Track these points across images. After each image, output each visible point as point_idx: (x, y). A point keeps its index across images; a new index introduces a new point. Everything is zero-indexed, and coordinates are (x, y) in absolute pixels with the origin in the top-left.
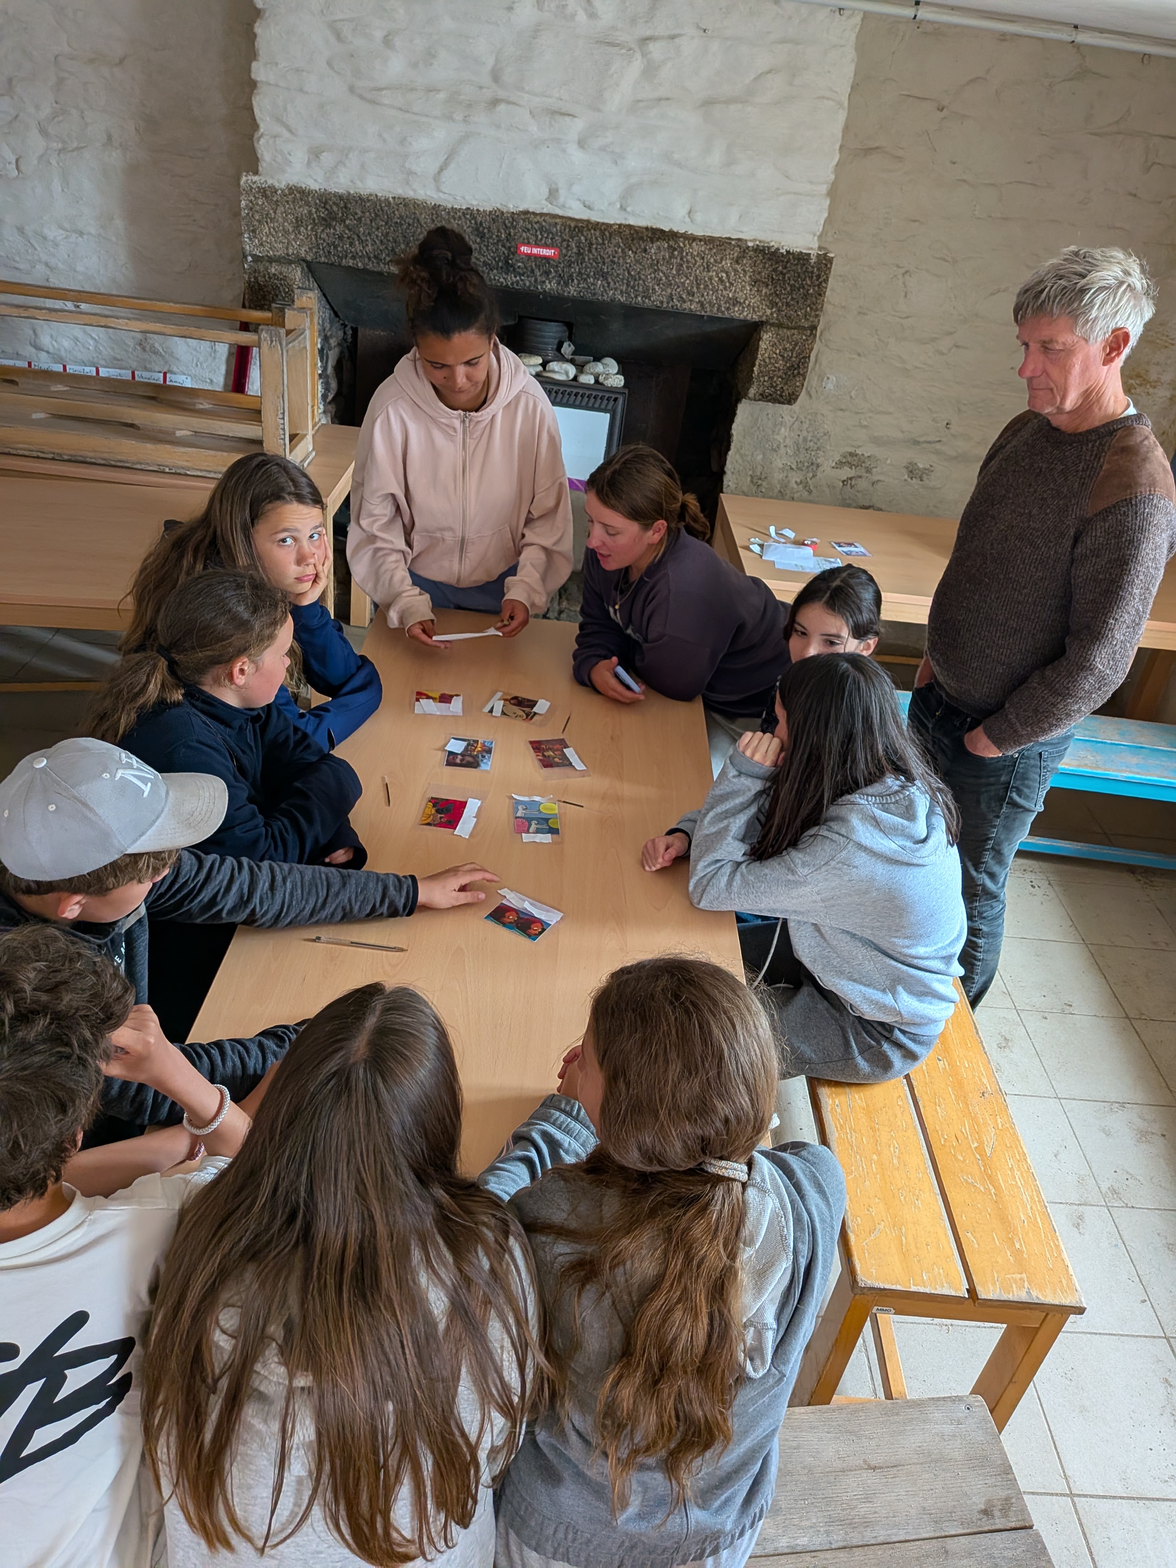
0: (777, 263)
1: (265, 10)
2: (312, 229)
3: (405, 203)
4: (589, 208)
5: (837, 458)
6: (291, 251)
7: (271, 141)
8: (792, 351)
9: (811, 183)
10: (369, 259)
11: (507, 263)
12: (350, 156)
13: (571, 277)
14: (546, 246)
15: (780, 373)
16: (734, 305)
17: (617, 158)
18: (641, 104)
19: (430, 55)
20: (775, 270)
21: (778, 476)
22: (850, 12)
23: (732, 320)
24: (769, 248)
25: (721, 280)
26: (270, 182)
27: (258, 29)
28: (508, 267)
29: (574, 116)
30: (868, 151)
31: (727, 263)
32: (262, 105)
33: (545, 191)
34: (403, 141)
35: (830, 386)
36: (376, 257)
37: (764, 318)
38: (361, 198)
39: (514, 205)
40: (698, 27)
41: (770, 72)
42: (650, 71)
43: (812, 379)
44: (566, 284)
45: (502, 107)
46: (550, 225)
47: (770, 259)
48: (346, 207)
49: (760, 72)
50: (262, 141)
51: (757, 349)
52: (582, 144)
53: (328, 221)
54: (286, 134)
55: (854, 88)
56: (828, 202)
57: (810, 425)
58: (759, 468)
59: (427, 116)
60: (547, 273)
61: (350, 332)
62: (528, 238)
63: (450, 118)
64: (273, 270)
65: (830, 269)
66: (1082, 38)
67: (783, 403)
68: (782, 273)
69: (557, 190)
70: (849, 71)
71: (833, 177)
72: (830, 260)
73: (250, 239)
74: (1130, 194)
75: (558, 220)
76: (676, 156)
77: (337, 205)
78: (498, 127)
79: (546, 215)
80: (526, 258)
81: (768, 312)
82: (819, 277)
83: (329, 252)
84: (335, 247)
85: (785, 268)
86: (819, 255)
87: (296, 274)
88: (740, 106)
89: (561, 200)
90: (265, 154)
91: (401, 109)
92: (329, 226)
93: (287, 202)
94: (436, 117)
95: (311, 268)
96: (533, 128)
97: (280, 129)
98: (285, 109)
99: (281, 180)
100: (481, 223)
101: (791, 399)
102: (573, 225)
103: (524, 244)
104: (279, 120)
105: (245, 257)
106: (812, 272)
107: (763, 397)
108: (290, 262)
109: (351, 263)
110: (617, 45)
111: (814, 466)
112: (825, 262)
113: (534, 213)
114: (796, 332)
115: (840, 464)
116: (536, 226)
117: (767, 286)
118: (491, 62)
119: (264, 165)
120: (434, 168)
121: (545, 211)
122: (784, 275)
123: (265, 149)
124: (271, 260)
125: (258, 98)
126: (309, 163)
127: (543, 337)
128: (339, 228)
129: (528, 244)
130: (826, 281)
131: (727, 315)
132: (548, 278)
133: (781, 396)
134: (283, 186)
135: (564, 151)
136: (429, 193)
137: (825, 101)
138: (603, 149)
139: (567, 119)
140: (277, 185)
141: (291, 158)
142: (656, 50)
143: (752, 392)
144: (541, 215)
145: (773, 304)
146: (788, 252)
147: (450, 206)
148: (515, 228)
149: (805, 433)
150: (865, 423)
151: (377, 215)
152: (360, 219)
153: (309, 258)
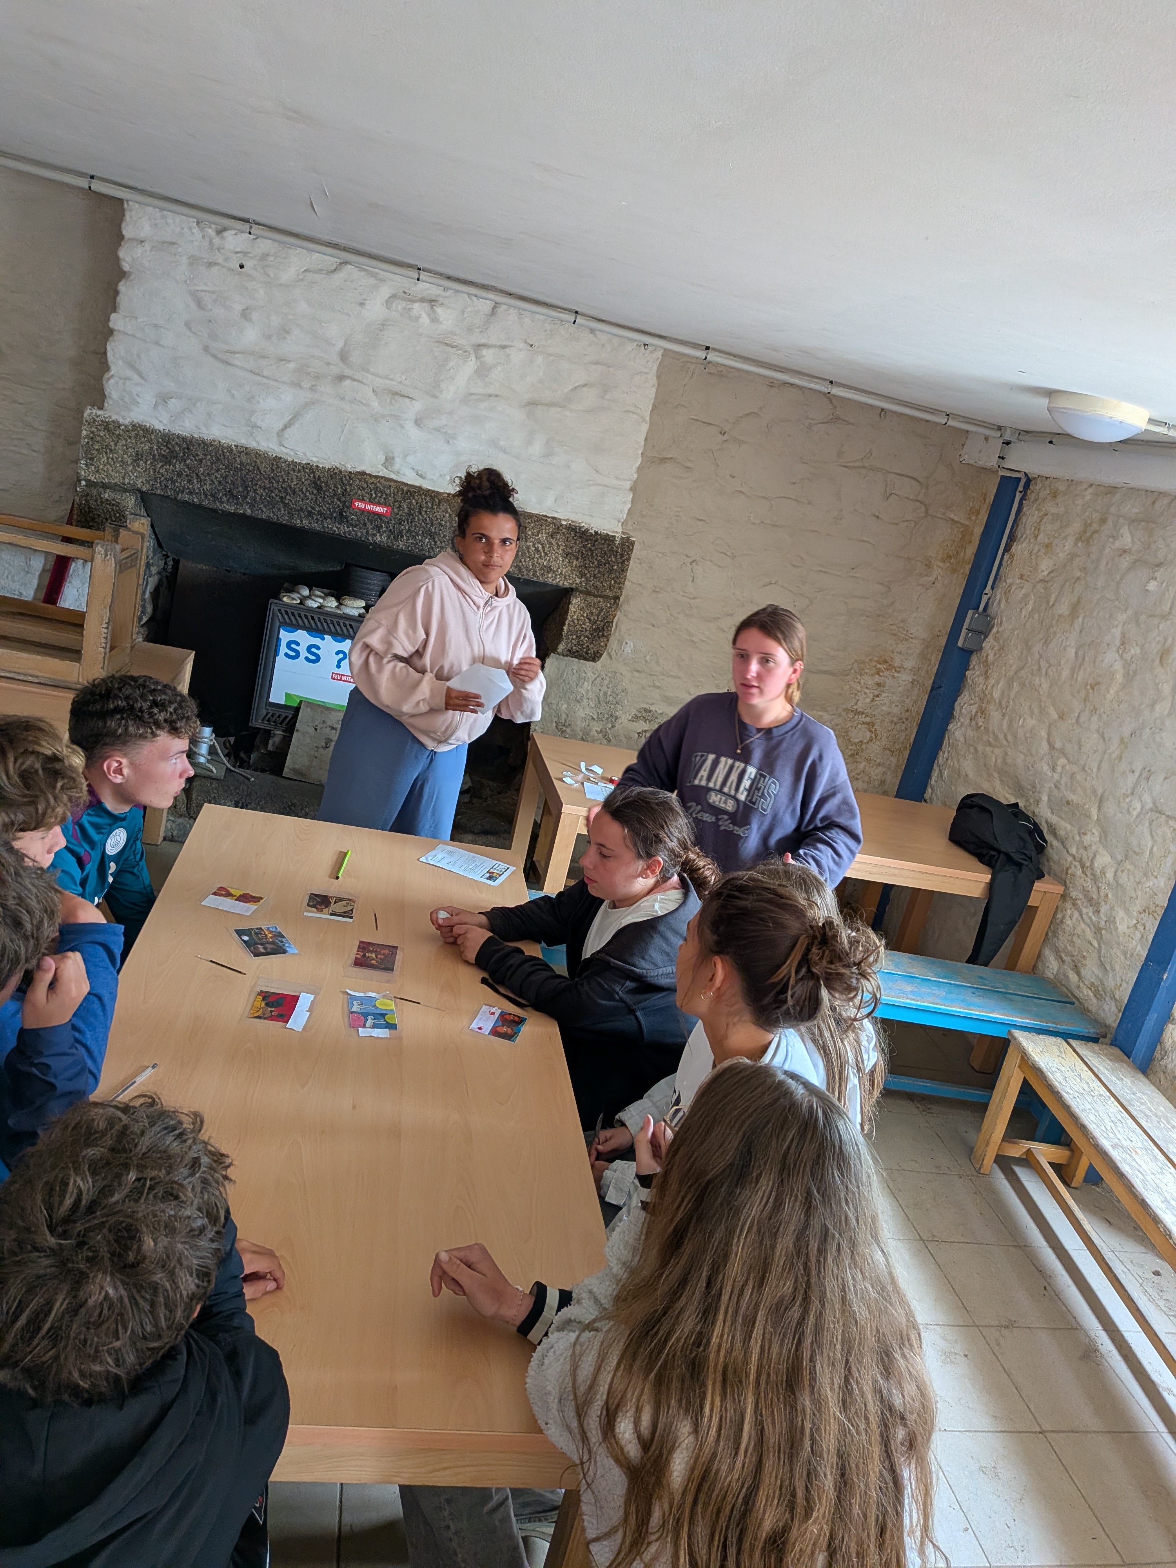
0: (587, 540)
1: (130, 273)
2: (151, 463)
3: (247, 451)
4: (421, 476)
5: (634, 712)
6: (127, 481)
7: (121, 383)
8: (598, 615)
9: (617, 478)
10: (206, 496)
11: (341, 514)
12: (198, 404)
13: (401, 532)
14: (379, 504)
15: (586, 634)
16: (548, 572)
17: (449, 438)
18: (474, 397)
19: (284, 331)
20: (585, 546)
21: (580, 725)
22: (653, 348)
23: (545, 584)
24: (580, 528)
25: (537, 550)
26: (114, 418)
27: (122, 287)
28: (342, 517)
29: (413, 399)
30: (663, 460)
31: (543, 537)
32: (115, 350)
33: (382, 459)
34: (250, 399)
35: (628, 650)
36: (212, 495)
37: (574, 586)
38: (203, 442)
39: (352, 465)
40: (526, 342)
41: (585, 385)
42: (483, 371)
43: (613, 643)
44: (396, 539)
45: (348, 382)
46: (384, 487)
47: (581, 537)
48: (188, 449)
49: (577, 384)
50: (112, 381)
51: (567, 612)
52: (418, 422)
53: (167, 460)
54: (136, 377)
55: (654, 406)
56: (631, 496)
57: (610, 681)
58: (564, 716)
59: (277, 381)
60: (379, 528)
61: (171, 563)
62: (363, 496)
63: (298, 385)
64: (107, 496)
65: (632, 550)
66: (836, 391)
67: (587, 660)
68: (590, 549)
69: (393, 458)
70: (652, 393)
71: (636, 476)
72: (633, 544)
73: (86, 465)
74: (875, 516)
75: (392, 484)
76: (501, 443)
77: (180, 446)
78: (343, 399)
79: (382, 477)
80: (359, 513)
81: (578, 581)
82: (622, 556)
83: (166, 486)
84: (173, 482)
85: (594, 545)
86: (622, 538)
87: (130, 502)
88: (559, 409)
89: (397, 467)
90: (113, 392)
91: (251, 372)
92: (170, 463)
93: (130, 438)
94: (284, 383)
95: (144, 498)
96: (375, 404)
97: (130, 373)
98: (139, 356)
99: (126, 417)
100: (319, 478)
101: (595, 657)
102: (405, 489)
103: (359, 500)
104: (132, 366)
105: (79, 481)
106: (617, 552)
107: (571, 653)
108: (125, 490)
109: (187, 497)
110: (456, 347)
111: (614, 718)
112: (627, 545)
113: (370, 475)
114: (601, 600)
115: (636, 718)
116: (372, 486)
117: (578, 559)
118: (340, 344)
119: (111, 402)
120: (279, 425)
121: (380, 474)
122: (592, 551)
123: (112, 387)
124: (105, 486)
125: (113, 344)
126: (156, 406)
127: (369, 584)
128: (179, 467)
129: (363, 500)
130: (629, 559)
131: (541, 579)
132: (379, 532)
133: (587, 653)
134: (127, 421)
135: (402, 427)
136: (270, 446)
137: (631, 414)
138: (437, 429)
139: (407, 400)
140: (121, 421)
141: (139, 400)
142: (488, 355)
143: (561, 647)
144: (377, 477)
145: (582, 575)
146: (596, 533)
147: (290, 459)
148: (351, 485)
149: (605, 689)
150: (659, 684)
151: (218, 459)
152: (201, 460)
153: (144, 489)
